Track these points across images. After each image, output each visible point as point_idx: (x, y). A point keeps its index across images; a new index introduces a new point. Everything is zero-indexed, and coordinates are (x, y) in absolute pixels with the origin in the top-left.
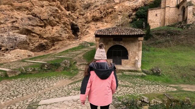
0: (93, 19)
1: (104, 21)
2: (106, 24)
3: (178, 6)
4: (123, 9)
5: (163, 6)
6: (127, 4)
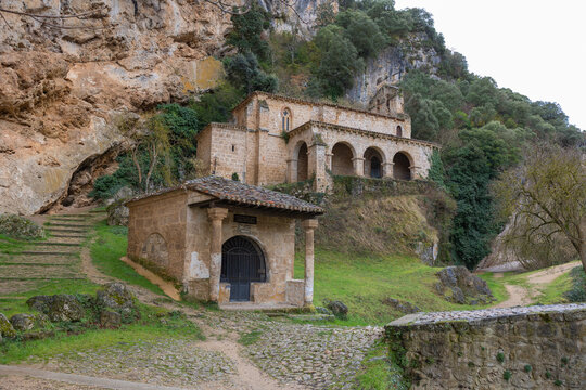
1: (35, 124)
2: (43, 142)
3: (286, 137)
4: (102, 91)
5: (250, 126)
6: (113, 74)
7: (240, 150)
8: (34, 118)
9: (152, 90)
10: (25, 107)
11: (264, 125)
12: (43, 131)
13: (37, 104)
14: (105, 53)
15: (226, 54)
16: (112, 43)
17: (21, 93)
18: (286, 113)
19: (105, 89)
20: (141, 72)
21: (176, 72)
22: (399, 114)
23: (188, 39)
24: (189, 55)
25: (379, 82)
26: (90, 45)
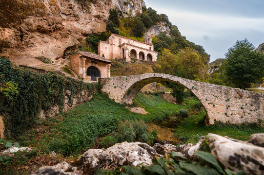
0: (38, 29)
1: (53, 36)
2: (56, 41)
3: (120, 47)
5: (110, 43)
6: (76, 25)
7: (108, 49)
8: (53, 34)
9: (87, 30)
10: (50, 31)
12: (55, 38)
13: (54, 31)
14: (73, 18)
16: (75, 16)
17: (49, 27)
18: (120, 40)
19: (74, 29)
20: (84, 25)
21: (94, 26)
22: (150, 44)
23: (98, 17)
24: (98, 21)
26: (69, 16)
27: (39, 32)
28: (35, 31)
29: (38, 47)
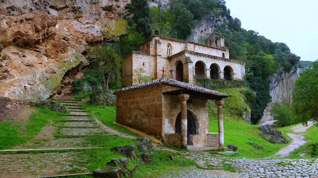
0: (14, 41)
1: (43, 51)
2: (47, 61)
3: (170, 59)
4: (71, 34)
5: (152, 53)
7: (147, 65)
8: (42, 48)
9: (96, 35)
10: (38, 42)
11: (160, 52)
12: (46, 55)
13: (43, 42)
14: (71, 14)
15: (127, 17)
16: (75, 10)
17: (36, 34)
18: (168, 46)
19: (73, 33)
20: (89, 25)
21: (106, 26)
22: (223, 47)
23: (109, 9)
24: (111, 17)
25: (202, 32)
26: (64, 11)
27: (18, 45)
28: (10, 44)
29: (16, 78)
